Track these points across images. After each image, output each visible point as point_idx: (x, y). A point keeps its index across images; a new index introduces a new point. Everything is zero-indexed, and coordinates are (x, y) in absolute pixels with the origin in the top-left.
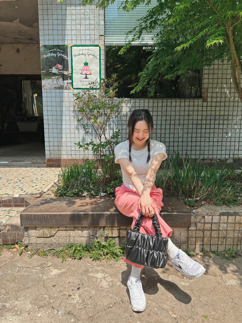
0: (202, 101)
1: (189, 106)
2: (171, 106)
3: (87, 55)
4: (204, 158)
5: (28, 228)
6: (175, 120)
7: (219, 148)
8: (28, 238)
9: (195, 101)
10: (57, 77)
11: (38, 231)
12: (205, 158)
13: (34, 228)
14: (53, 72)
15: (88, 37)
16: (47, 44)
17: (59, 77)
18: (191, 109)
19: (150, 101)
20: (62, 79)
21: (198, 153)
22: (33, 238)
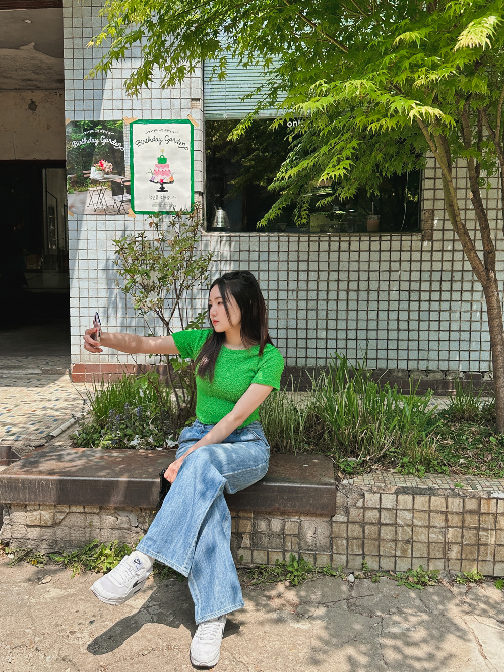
0: (420, 238)
1: (390, 251)
2: (349, 251)
3: (164, 142)
4: (428, 367)
5: (10, 507)
6: (358, 281)
7: (464, 346)
8: (10, 526)
9: (404, 238)
10: (99, 188)
11: (30, 514)
12: (430, 368)
13: (23, 508)
14: (92, 176)
15: (166, 104)
16: (80, 118)
17: (104, 187)
18: (395, 256)
19: (301, 239)
20: (111, 192)
21: (413, 355)
22: (20, 526)
